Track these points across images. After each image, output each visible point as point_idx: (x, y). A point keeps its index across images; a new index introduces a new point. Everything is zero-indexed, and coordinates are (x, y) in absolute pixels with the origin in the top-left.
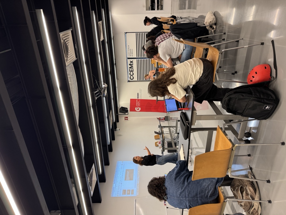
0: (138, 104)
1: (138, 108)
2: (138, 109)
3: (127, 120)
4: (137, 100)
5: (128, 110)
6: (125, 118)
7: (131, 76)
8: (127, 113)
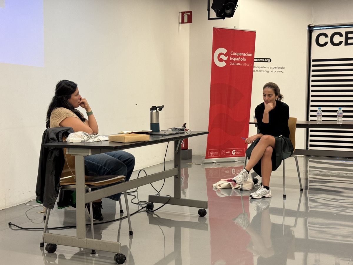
0: (239, 57)
1: (225, 58)
2: (222, 57)
3: (180, 22)
4: (251, 55)
5: (224, 18)
6: (189, 14)
7: (329, 36)
8: (215, 13)
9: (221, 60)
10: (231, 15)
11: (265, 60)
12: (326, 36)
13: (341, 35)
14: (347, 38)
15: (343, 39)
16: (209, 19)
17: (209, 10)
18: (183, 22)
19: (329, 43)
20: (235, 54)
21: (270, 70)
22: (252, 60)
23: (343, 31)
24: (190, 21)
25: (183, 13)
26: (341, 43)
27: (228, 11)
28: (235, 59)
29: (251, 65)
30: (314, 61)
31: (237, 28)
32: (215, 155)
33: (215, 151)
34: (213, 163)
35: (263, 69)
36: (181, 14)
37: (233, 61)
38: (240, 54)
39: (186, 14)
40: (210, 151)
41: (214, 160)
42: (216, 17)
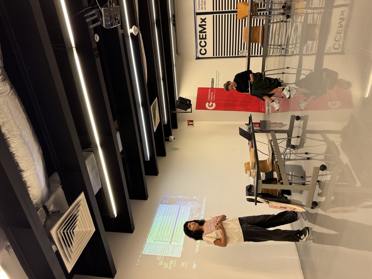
0: (211, 96)
1: (211, 103)
2: (210, 105)
3: (192, 126)
4: (210, 90)
5: (191, 105)
6: (189, 121)
7: (201, 48)
8: (189, 109)
9: (212, 105)
10: (190, 101)
11: (213, 82)
12: (201, 50)
13: (201, 42)
14: (203, 38)
15: (203, 41)
16: (191, 112)
17: (187, 112)
18: (193, 125)
19: (205, 48)
20: (209, 98)
21: (218, 79)
22: (212, 89)
23: (199, 41)
24: (192, 121)
25: (188, 125)
26: (205, 42)
27: (188, 102)
28: (212, 98)
29: (215, 90)
30: (214, 55)
31: (196, 97)
32: (264, 108)
33: (261, 108)
34: (268, 109)
35: (217, 83)
36: (189, 126)
37: (213, 99)
38: (209, 95)
39: (189, 123)
40: (261, 110)
41: (267, 109)
42: (190, 109)
